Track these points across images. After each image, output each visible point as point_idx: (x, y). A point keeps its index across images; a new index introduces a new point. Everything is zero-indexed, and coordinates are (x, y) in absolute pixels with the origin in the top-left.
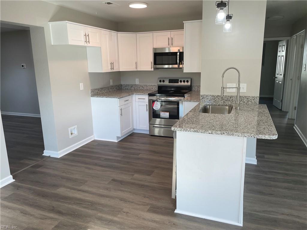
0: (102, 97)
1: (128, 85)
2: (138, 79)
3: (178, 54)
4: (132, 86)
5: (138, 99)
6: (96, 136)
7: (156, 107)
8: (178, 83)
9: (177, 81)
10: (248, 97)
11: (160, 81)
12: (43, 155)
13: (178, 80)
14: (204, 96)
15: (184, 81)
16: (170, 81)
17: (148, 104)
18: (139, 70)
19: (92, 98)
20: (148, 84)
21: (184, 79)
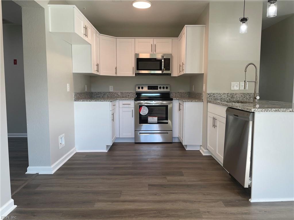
0: (89, 101)
1: (100, 93)
2: (112, 86)
3: (163, 60)
4: (105, 94)
5: (123, 104)
6: (78, 149)
7: (143, 112)
8: (158, 89)
9: (156, 88)
10: (249, 94)
11: (139, 88)
12: (26, 173)
13: (158, 86)
14: (211, 94)
15: (164, 88)
16: (150, 88)
17: (133, 109)
18: (118, 75)
19: (75, 102)
20: (124, 92)
21: (164, 86)
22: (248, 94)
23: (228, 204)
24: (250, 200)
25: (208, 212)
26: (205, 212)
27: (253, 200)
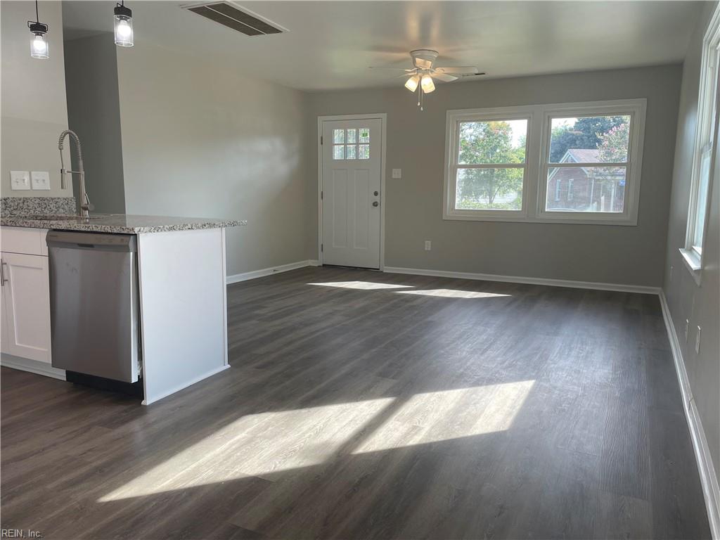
22: (52, 199)
23: (112, 423)
24: (143, 403)
25: (90, 450)
26: (85, 453)
27: (149, 399)
